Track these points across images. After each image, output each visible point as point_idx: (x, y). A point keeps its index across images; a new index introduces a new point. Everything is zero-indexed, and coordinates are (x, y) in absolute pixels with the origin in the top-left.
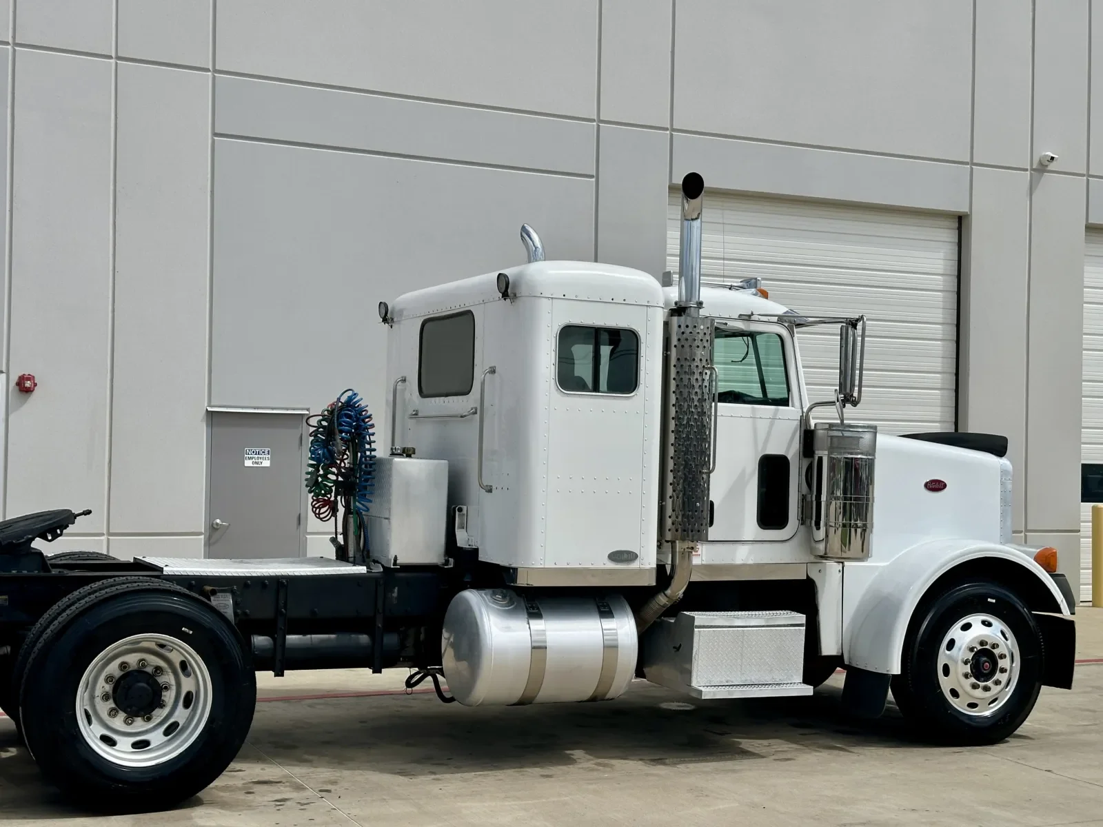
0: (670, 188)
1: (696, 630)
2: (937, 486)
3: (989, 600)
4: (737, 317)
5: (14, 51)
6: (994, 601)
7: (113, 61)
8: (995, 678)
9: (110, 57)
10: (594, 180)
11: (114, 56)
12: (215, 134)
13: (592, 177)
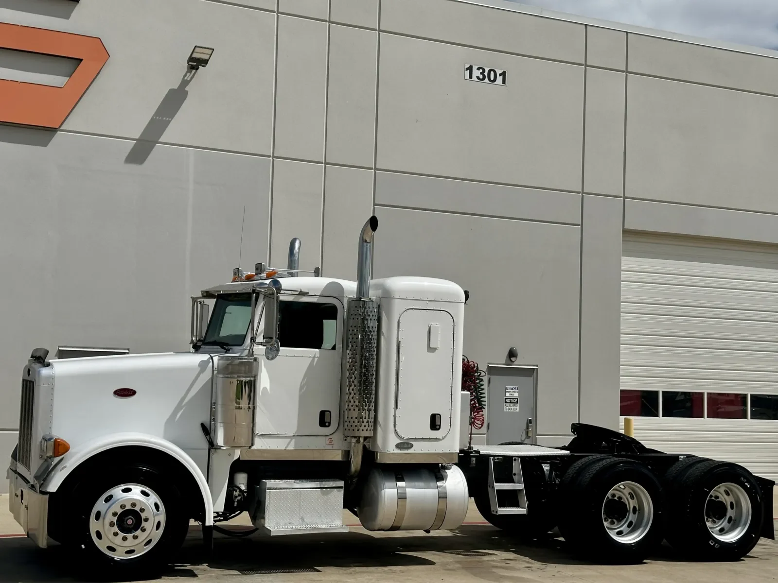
0: (623, 231)
5: (273, 160)
7: (323, 165)
9: (322, 163)
10: (580, 227)
11: (324, 162)
12: (375, 204)
13: (578, 225)
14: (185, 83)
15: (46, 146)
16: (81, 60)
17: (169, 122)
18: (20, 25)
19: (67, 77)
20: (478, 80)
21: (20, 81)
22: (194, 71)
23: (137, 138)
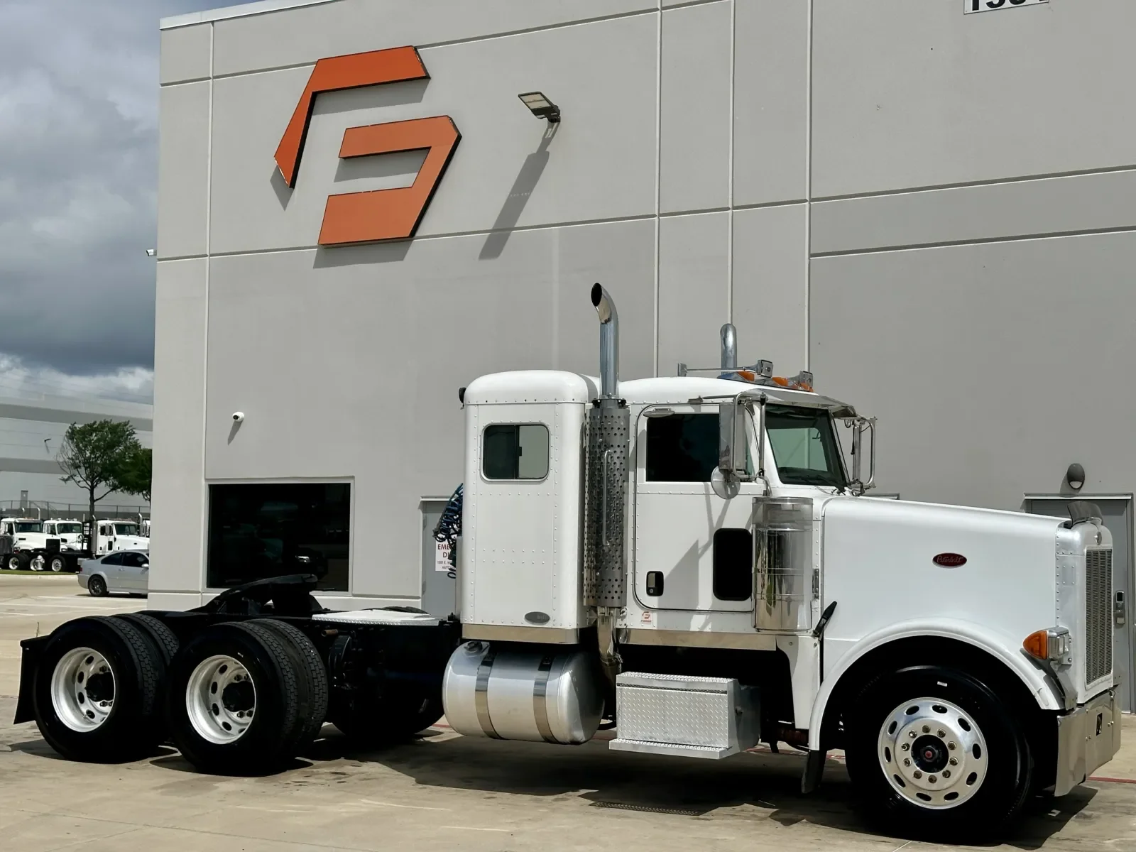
1: (617, 687)
2: (951, 561)
3: (939, 683)
4: (686, 401)
6: (946, 685)
8: (944, 770)
11: (731, 207)
14: (546, 142)
15: (402, 259)
16: (429, 148)
17: (527, 198)
18: (369, 125)
19: (416, 172)
20: (991, 9)
21: (371, 190)
22: (556, 124)
23: (491, 228)
